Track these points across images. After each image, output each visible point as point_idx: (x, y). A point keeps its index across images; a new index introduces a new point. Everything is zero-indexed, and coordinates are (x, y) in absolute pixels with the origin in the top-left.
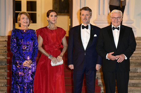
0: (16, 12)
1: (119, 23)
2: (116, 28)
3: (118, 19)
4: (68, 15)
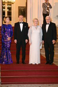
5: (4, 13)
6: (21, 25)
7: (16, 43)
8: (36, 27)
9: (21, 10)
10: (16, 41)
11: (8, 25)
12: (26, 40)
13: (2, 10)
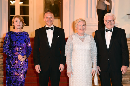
0: (11, 16)
1: (112, 25)
2: (109, 30)
3: (112, 21)
4: (59, 18)
5: (12, 10)
6: (50, 34)
7: (39, 72)
8: (82, 37)
9: (50, 2)
10: (38, 68)
11: (20, 33)
12: (62, 66)
13: (9, 3)
